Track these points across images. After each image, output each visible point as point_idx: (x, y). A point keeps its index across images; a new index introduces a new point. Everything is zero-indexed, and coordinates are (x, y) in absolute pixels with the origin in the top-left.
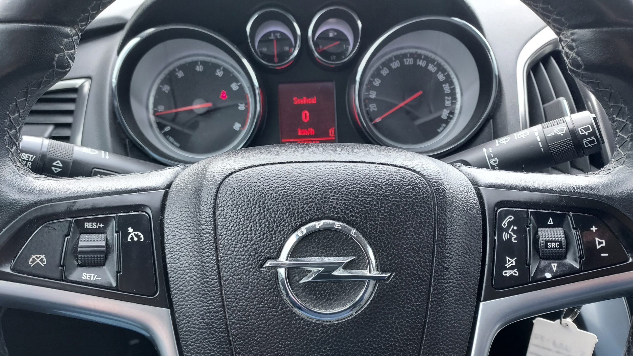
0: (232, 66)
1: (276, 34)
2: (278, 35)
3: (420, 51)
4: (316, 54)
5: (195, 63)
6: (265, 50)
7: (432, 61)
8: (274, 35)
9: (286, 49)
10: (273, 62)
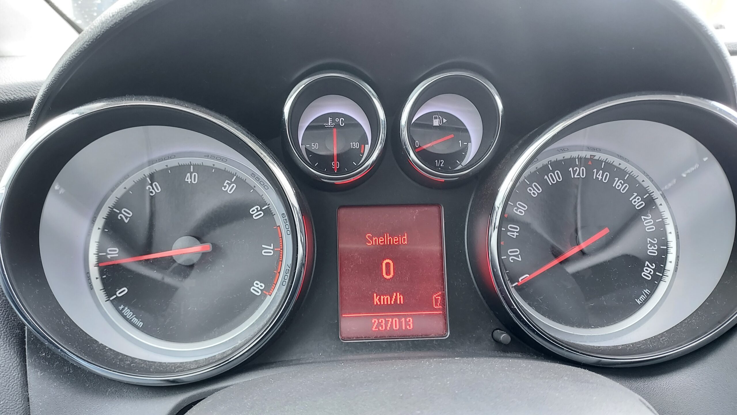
0: (253, 175)
1: (337, 120)
2: (340, 121)
3: (598, 156)
4: (413, 156)
5: (183, 169)
6: (315, 147)
7: (621, 173)
8: (333, 121)
9: (355, 145)
10: (331, 171)
